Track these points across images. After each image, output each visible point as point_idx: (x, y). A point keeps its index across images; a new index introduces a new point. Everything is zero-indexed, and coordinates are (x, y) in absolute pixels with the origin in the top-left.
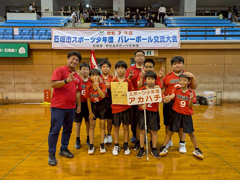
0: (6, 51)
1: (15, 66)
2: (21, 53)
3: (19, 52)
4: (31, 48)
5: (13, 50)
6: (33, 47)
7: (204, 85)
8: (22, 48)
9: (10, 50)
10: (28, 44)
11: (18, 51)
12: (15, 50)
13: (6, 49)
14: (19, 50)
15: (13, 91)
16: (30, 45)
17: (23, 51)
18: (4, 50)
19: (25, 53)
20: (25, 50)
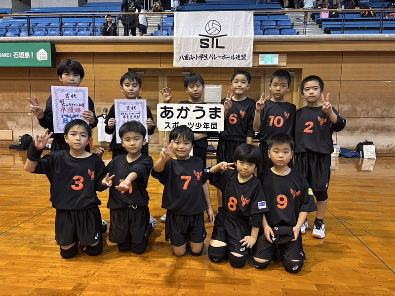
0: (16, 56)
1: (32, 82)
2: (40, 60)
3: (37, 58)
4: (57, 51)
5: (27, 55)
6: (60, 48)
7: (374, 122)
8: (42, 51)
9: (22, 55)
10: (53, 44)
11: (35, 55)
12: (30, 54)
13: (15, 53)
14: (37, 54)
15: (29, 126)
16: (57, 46)
17: (43, 56)
18: (12, 54)
19: (47, 59)
20: (47, 54)
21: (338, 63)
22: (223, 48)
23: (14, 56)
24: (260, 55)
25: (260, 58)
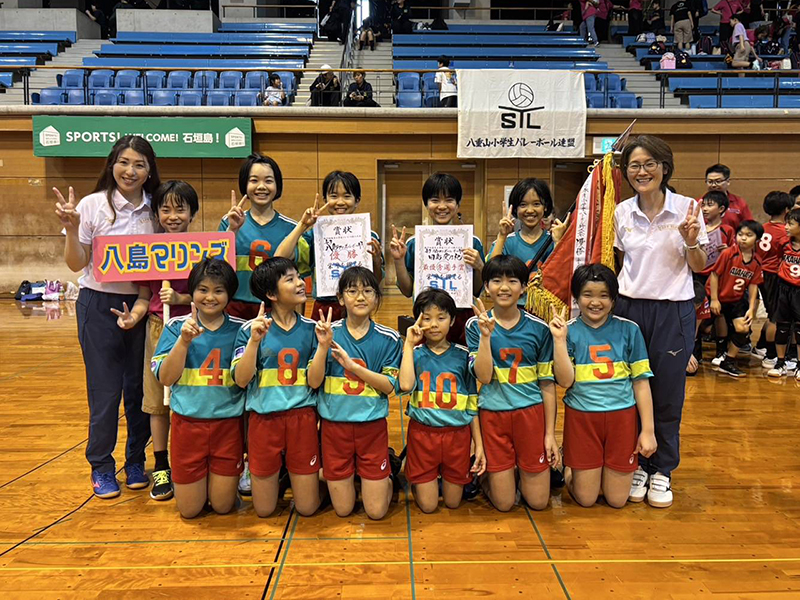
0: (188, 140)
1: (207, 183)
2: (231, 146)
3: (227, 143)
4: (258, 130)
5: (208, 138)
6: (263, 127)
8: (236, 131)
9: (198, 138)
11: (222, 139)
12: (214, 137)
13: (187, 134)
14: (227, 136)
16: (256, 122)
17: (236, 139)
18: (182, 137)
19: (244, 145)
20: (243, 136)
21: (714, 151)
22: (539, 127)
23: (185, 139)
24: (595, 139)
25: (594, 144)
